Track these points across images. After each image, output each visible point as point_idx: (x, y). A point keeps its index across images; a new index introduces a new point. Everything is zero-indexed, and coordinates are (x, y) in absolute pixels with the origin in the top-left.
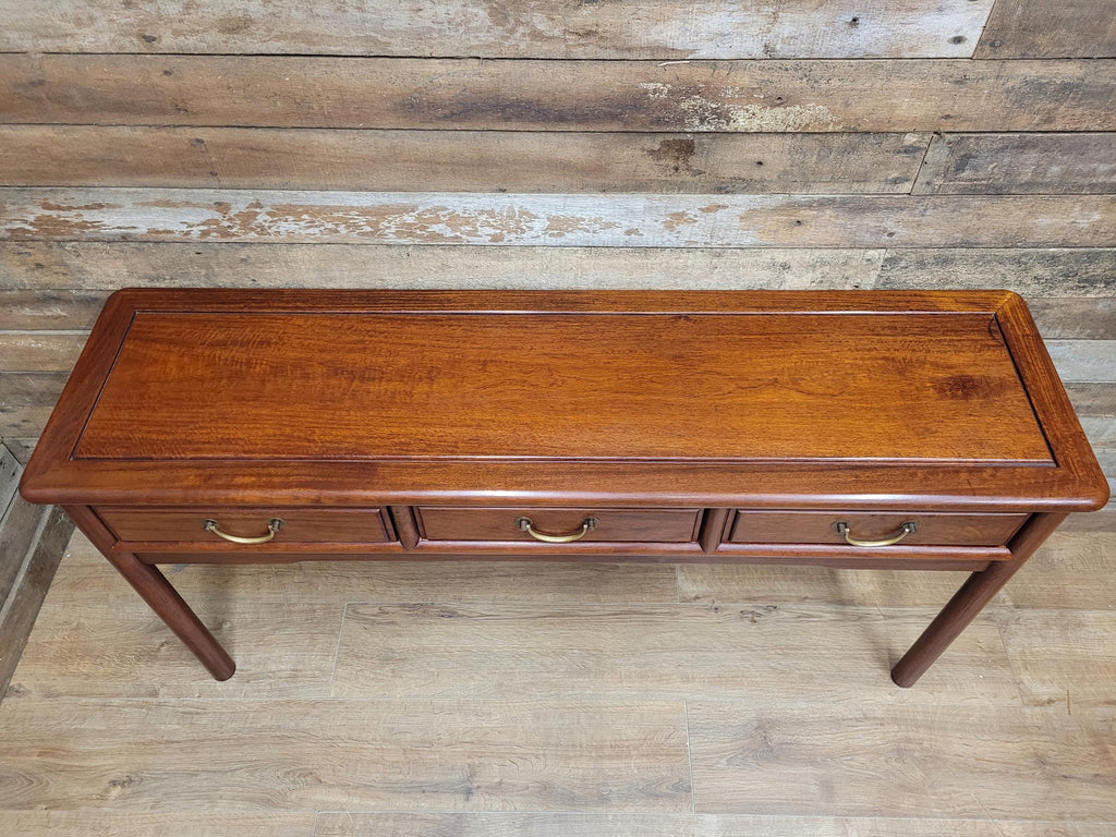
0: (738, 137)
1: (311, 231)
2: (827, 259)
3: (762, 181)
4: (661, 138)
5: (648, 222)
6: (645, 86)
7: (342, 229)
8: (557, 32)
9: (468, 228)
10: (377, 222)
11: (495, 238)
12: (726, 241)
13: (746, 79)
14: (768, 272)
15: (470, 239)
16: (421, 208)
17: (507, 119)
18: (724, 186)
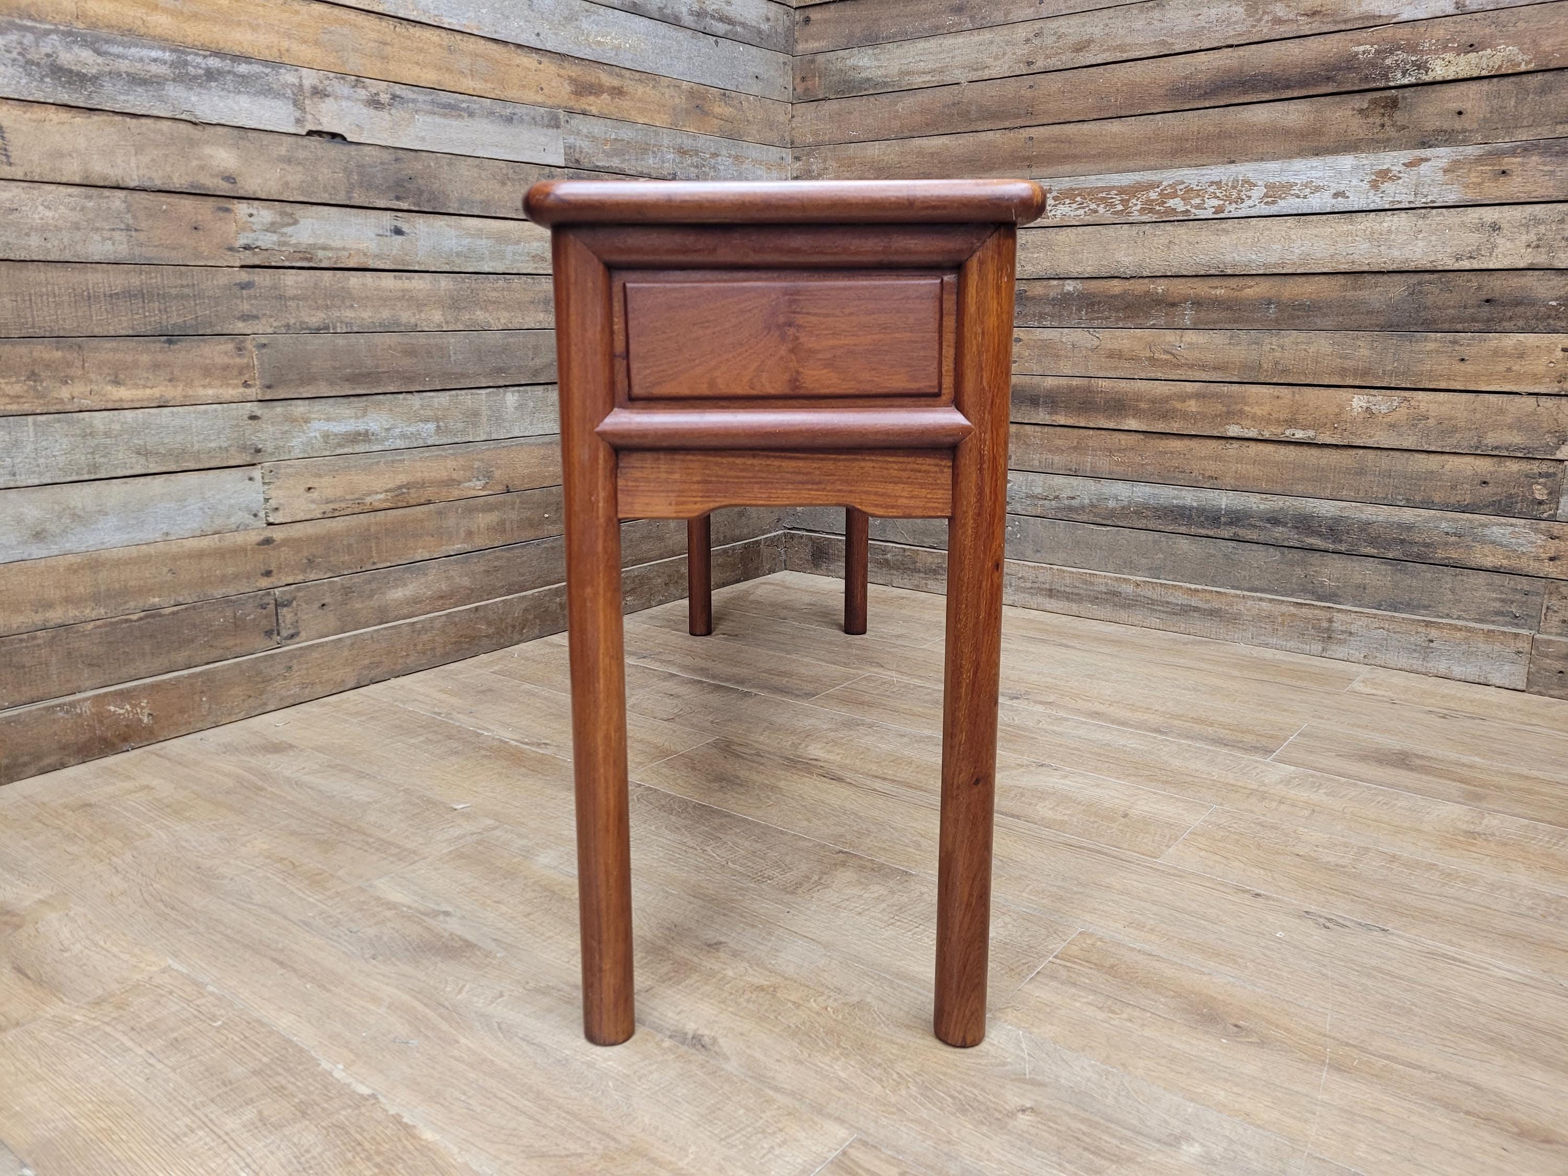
0: (1438, 87)
1: (1078, 212)
2: (1541, 216)
3: (1464, 131)
4: (1370, 96)
5: (1354, 182)
6: (1356, 49)
7: (1101, 210)
8: (1291, 16)
9: (1198, 201)
10: (1128, 200)
11: (1219, 210)
12: (1430, 198)
13: (1442, 32)
14: (1477, 235)
15: (1197, 212)
16: (1165, 183)
17: (1245, 93)
18: (1427, 139)
